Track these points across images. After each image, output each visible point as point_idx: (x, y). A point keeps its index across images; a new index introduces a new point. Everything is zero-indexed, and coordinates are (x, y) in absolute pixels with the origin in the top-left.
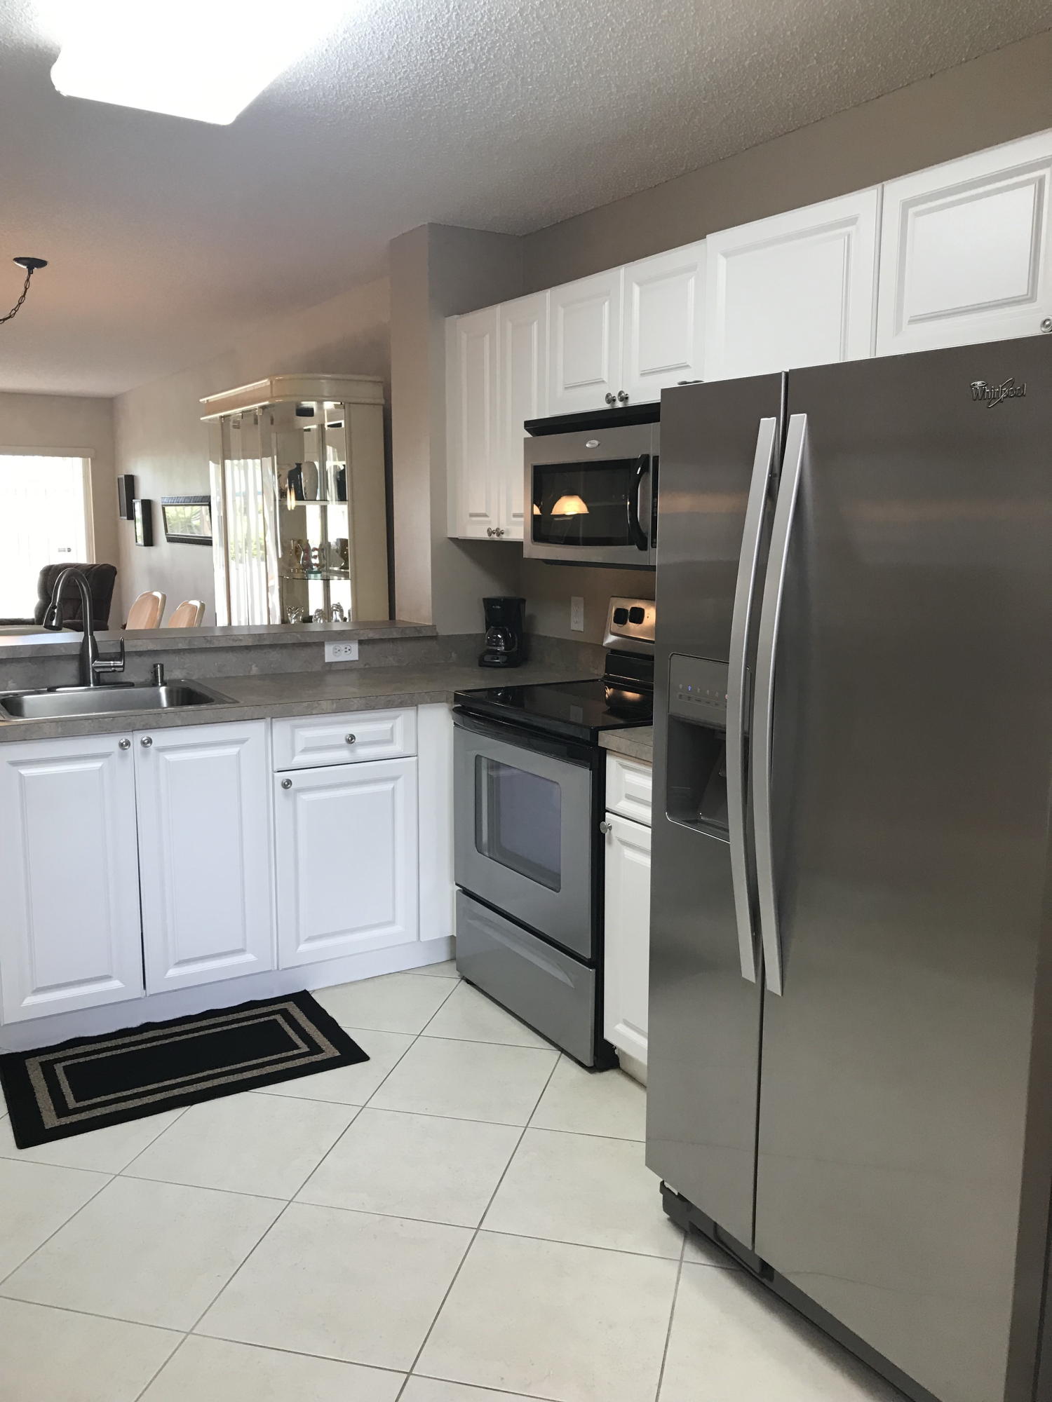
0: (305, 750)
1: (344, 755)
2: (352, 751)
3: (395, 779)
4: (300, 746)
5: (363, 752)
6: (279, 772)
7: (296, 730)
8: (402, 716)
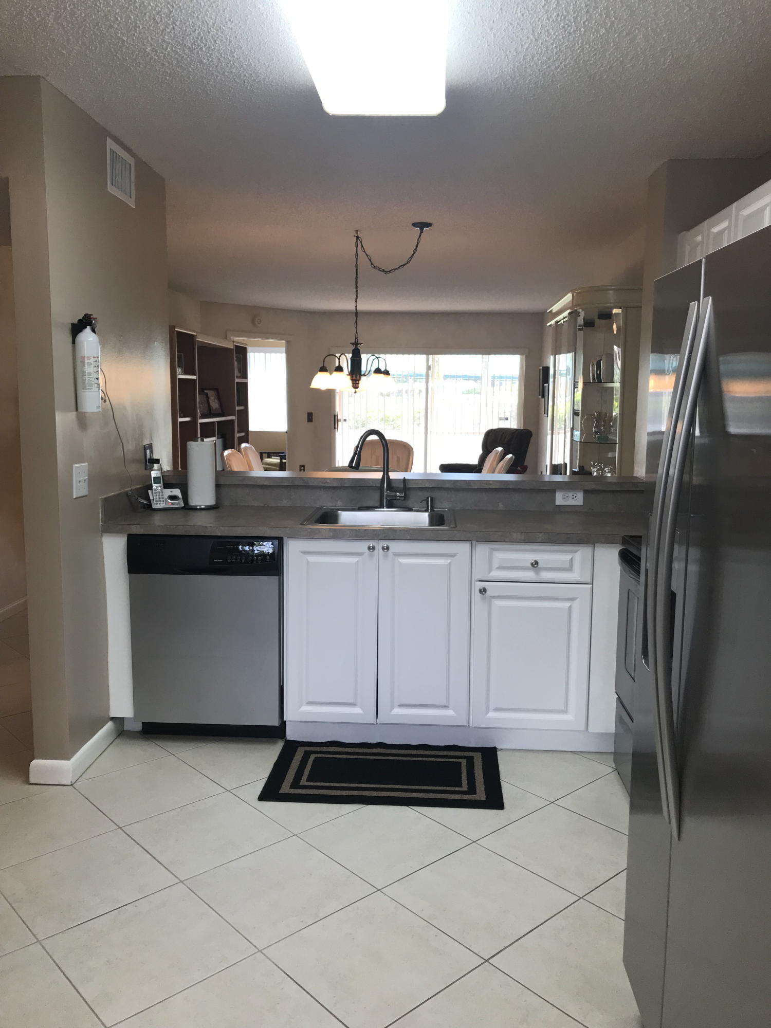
0: (501, 568)
1: (530, 575)
2: (537, 573)
3: (573, 599)
4: (496, 564)
5: (546, 575)
6: (480, 581)
7: (494, 552)
8: (581, 551)
